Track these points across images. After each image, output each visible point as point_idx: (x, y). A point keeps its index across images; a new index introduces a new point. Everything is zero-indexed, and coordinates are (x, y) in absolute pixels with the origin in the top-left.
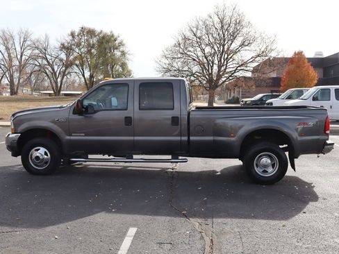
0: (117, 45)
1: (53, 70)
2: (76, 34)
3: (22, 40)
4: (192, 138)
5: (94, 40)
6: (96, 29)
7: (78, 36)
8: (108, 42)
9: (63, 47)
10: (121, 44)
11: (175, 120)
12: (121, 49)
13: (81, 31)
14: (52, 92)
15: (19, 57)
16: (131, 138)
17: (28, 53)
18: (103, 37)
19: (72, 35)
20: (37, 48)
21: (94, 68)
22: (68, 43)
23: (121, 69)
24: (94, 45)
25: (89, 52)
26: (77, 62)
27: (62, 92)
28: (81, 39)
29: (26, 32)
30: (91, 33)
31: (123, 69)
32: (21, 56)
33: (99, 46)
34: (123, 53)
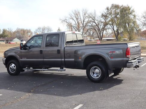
0: (131, 12)
1: (98, 27)
2: (110, 8)
3: (84, 14)
4: (66, 60)
5: (118, 11)
6: (119, 5)
7: (110, 9)
8: (125, 11)
9: (103, 16)
10: (133, 11)
11: (59, 51)
12: (133, 14)
13: (112, 6)
14: (98, 39)
15: (82, 22)
16: (43, 60)
17: (87, 20)
18: (123, 9)
19: (107, 9)
20: (90, 17)
21: (119, 25)
22: (106, 13)
23: (133, 25)
24: (118, 13)
25: (116, 17)
26: (110, 23)
27: (103, 39)
28: (112, 10)
29: (86, 10)
30: (117, 7)
31: (134, 25)
32: (84, 22)
33: (121, 13)
34: (135, 16)
